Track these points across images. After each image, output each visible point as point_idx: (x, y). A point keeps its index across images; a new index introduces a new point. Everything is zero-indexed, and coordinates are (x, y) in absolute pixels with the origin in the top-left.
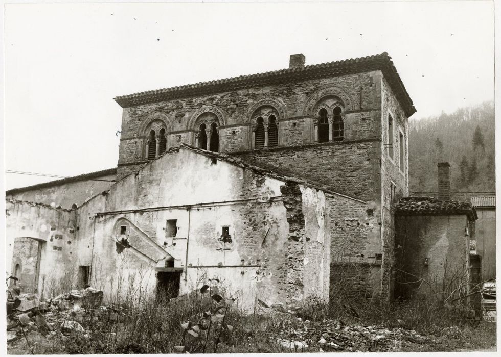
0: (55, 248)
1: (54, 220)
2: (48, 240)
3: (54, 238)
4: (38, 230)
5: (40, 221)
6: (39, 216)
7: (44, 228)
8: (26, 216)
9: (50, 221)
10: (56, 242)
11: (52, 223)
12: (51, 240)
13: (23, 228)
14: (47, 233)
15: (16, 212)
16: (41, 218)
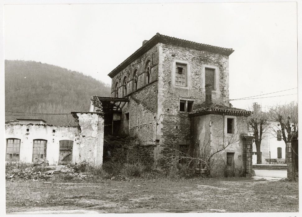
0: (78, 144)
1: (76, 132)
2: (74, 140)
3: (77, 139)
4: (69, 137)
5: (70, 133)
6: (69, 131)
7: (72, 136)
8: (63, 131)
9: (74, 133)
10: (78, 141)
11: (75, 133)
12: (76, 140)
13: (63, 136)
14: (73, 138)
15: (59, 130)
16: (70, 132)
